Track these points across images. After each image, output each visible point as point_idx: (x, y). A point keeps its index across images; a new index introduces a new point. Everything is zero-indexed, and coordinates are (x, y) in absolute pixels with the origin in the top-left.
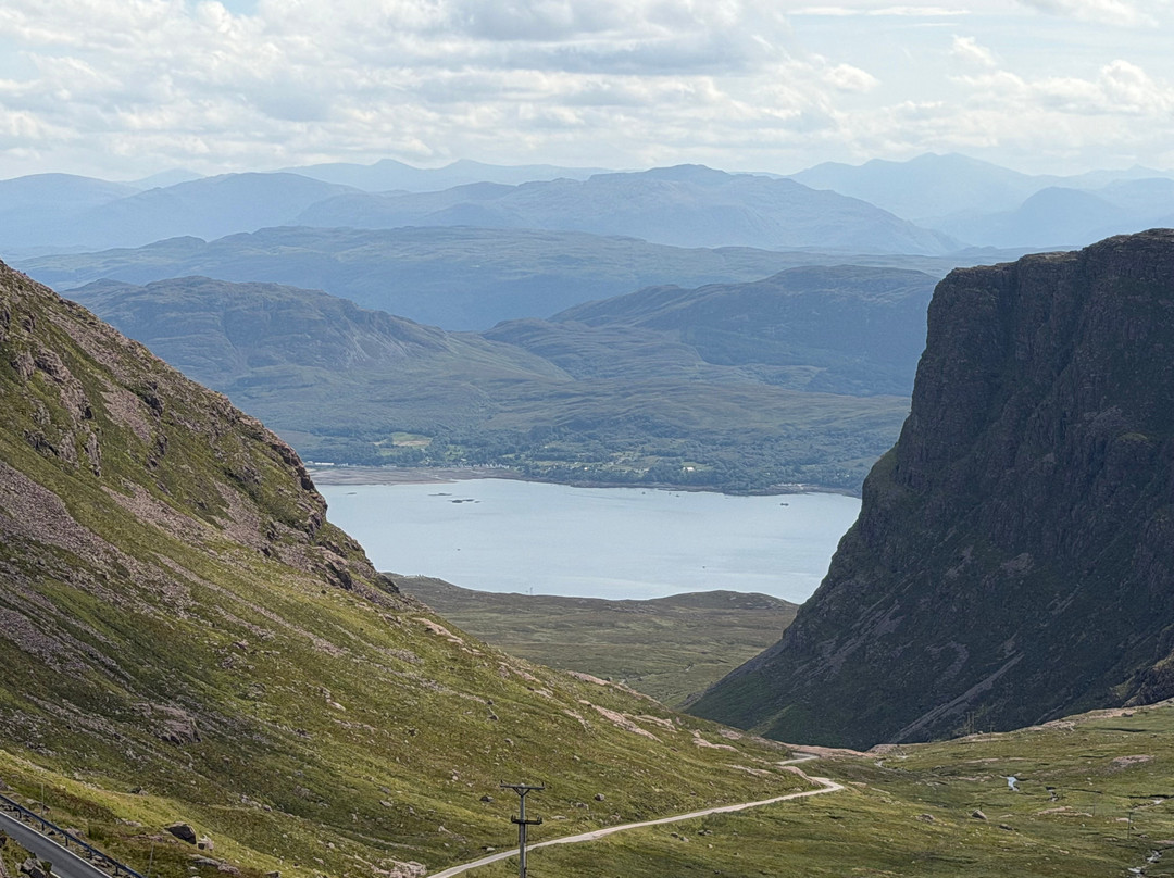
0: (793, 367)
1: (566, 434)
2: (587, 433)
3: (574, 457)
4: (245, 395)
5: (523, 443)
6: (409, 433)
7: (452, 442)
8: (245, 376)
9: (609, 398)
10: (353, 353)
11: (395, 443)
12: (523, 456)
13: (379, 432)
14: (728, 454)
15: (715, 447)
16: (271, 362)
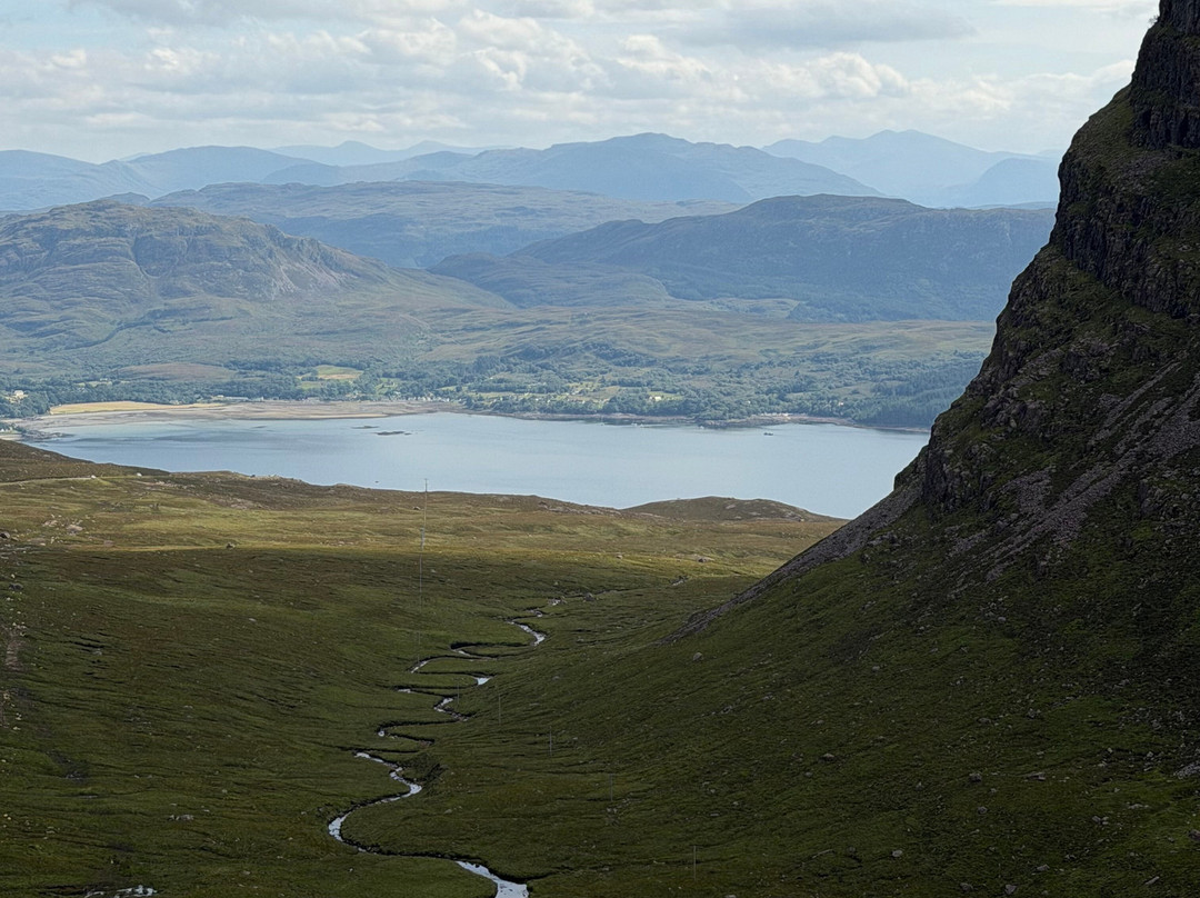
0: (767, 300)
1: (515, 365)
2: (540, 362)
3: (524, 388)
4: (155, 328)
5: (466, 374)
6: (338, 365)
7: (385, 375)
8: (157, 308)
9: (564, 326)
10: (280, 284)
11: (319, 377)
12: (465, 388)
13: (303, 365)
14: (702, 383)
15: (686, 376)
16: (186, 293)
